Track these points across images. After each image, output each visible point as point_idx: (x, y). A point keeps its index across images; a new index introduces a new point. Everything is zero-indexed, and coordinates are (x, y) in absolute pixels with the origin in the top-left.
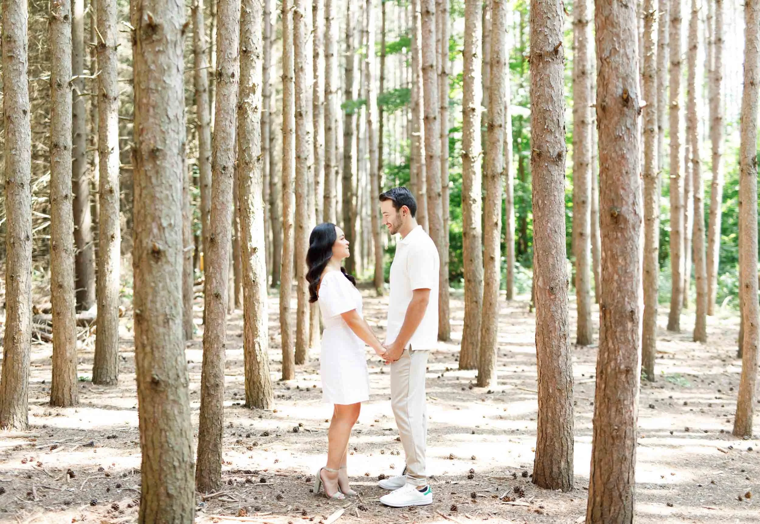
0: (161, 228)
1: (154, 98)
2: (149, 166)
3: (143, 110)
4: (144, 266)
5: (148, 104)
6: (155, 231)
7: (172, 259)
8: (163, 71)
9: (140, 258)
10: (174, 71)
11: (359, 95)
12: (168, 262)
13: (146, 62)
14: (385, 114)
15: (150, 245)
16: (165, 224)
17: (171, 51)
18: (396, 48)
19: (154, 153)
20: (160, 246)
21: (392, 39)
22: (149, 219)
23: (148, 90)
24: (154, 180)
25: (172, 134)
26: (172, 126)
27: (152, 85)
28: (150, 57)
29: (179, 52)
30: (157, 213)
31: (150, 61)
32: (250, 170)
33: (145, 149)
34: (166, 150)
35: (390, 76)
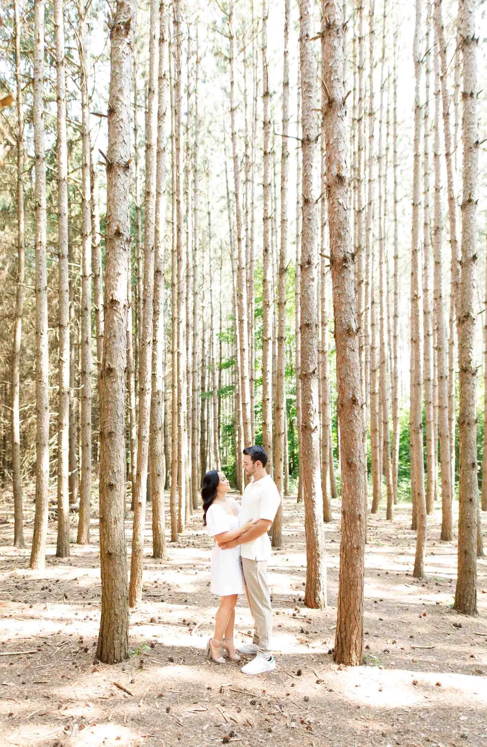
0: (113, 472)
1: (111, 405)
2: (108, 441)
3: (105, 412)
4: (105, 492)
5: (107, 409)
6: (111, 474)
7: (118, 489)
8: (115, 392)
9: (103, 488)
10: (121, 391)
11: (208, 390)
12: (117, 490)
13: (107, 388)
14: (221, 399)
15: (108, 481)
16: (115, 471)
17: (119, 381)
18: (227, 366)
19: (111, 434)
20: (113, 482)
21: (224, 361)
22: (107, 468)
23: (108, 401)
24: (110, 448)
25: (119, 424)
26: (120, 420)
27: (110, 400)
28: (109, 385)
29: (123, 382)
30: (112, 465)
31: (109, 387)
32: (156, 434)
33: (106, 432)
34: (117, 432)
35: (223, 379)
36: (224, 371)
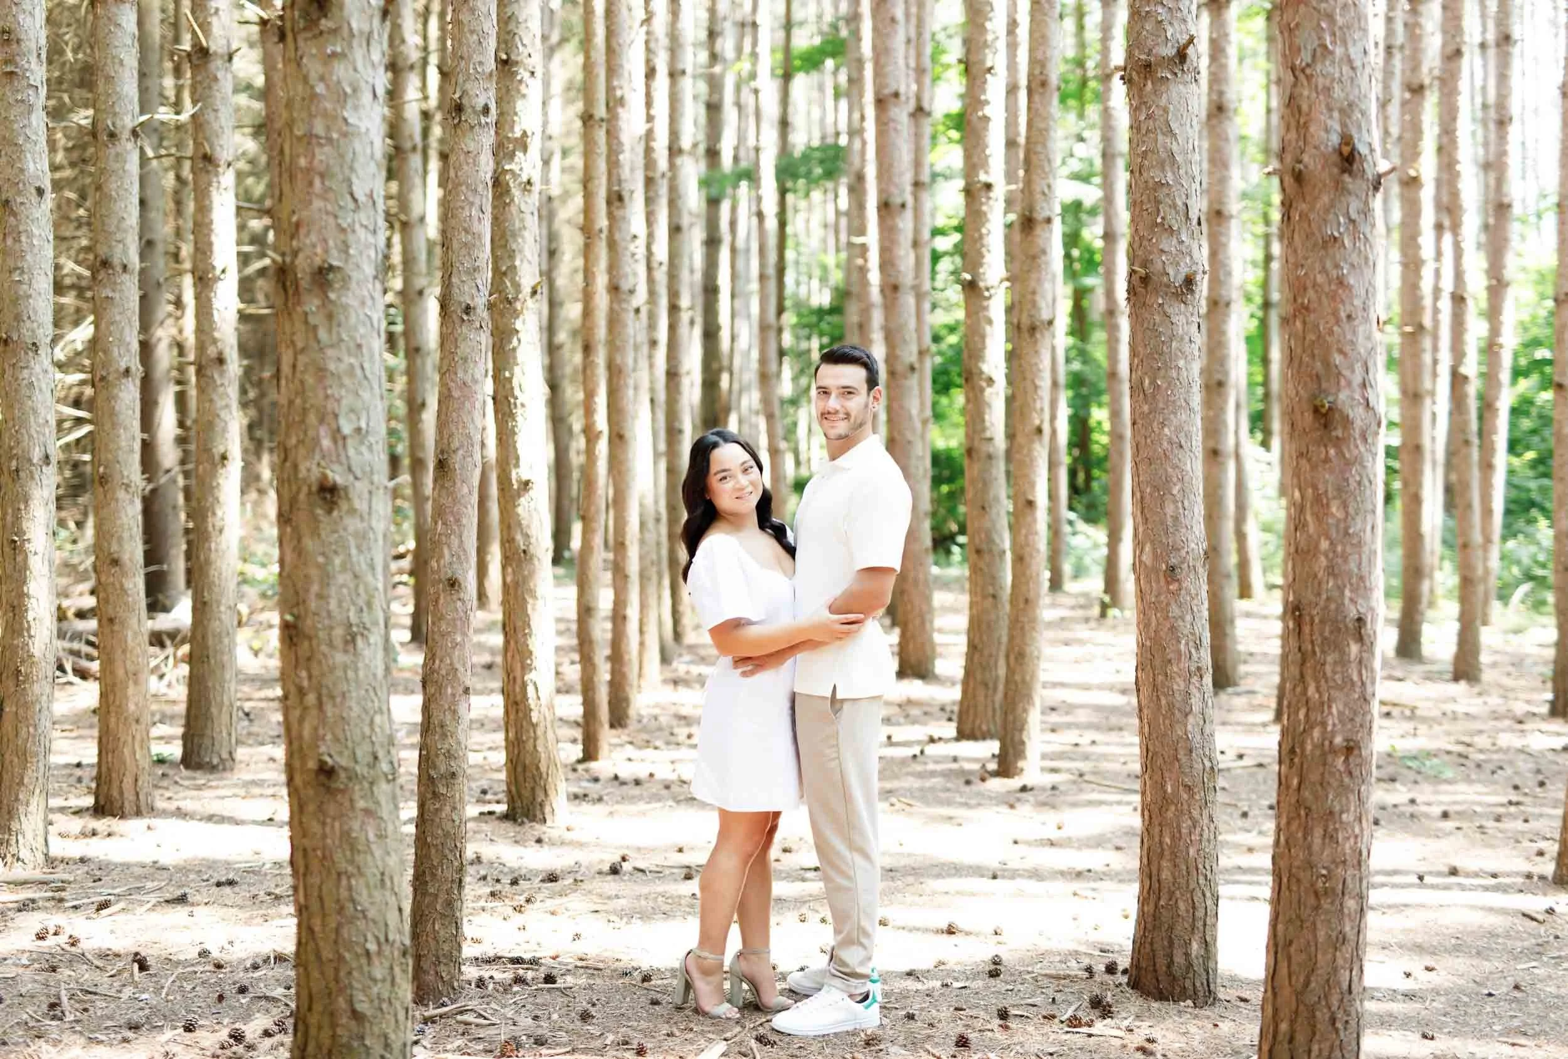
0: (337, 435)
1: (323, 155)
2: (312, 304)
3: (300, 183)
4: (301, 517)
5: (309, 170)
6: (326, 443)
7: (360, 505)
8: (342, 98)
9: (293, 501)
10: (367, 97)
11: (736, 159)
12: (352, 511)
13: (305, 79)
14: (790, 197)
15: (316, 473)
16: (347, 429)
17: (358, 54)
18: (812, 61)
19: (323, 275)
20: (337, 476)
21: (804, 40)
22: (312, 418)
23: (310, 138)
24: (322, 334)
25: (362, 233)
26: (363, 217)
27: (319, 128)
28: (313, 68)
29: (376, 56)
30: (331, 405)
31: (313, 76)
32: (516, 314)
33: (303, 266)
34: (349, 269)
35: (798, 119)
36: (801, 83)
